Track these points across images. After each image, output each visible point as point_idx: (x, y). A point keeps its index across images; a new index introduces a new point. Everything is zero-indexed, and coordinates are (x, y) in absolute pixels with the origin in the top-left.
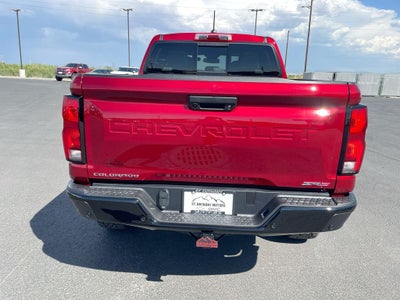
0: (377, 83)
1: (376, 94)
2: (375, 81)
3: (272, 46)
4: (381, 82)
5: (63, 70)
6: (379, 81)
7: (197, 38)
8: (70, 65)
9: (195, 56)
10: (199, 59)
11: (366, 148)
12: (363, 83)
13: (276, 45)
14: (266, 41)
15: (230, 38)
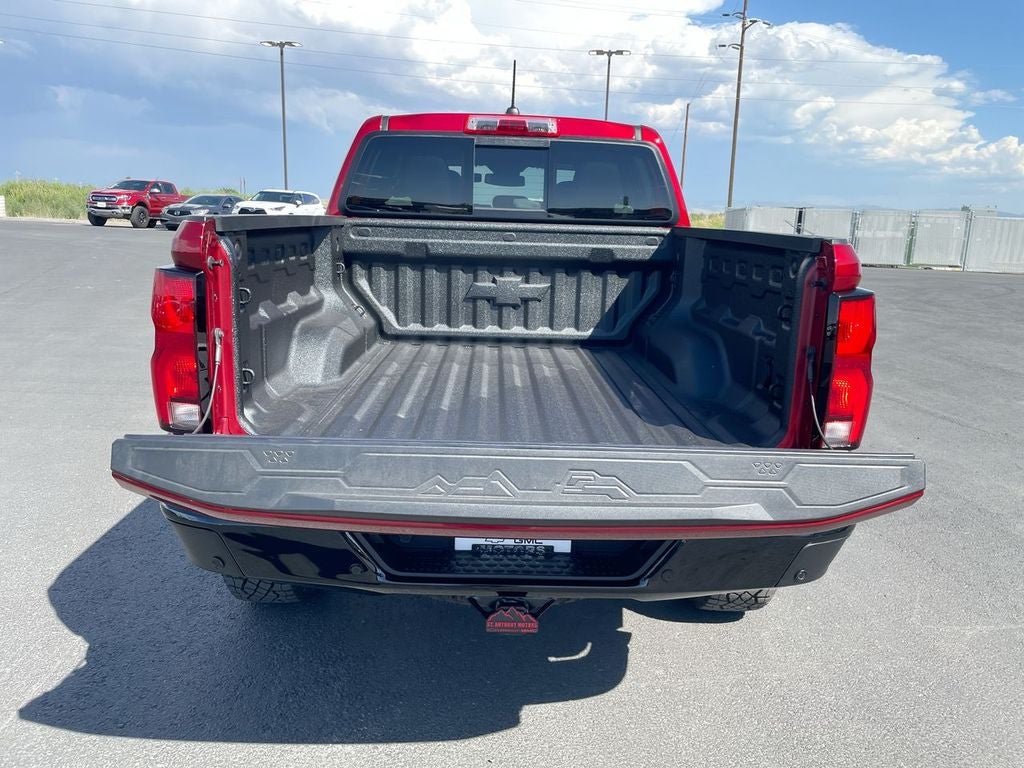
0: (902, 235)
1: (900, 261)
2: (896, 228)
3: (653, 147)
4: (912, 233)
5: (109, 197)
6: (906, 228)
7: (472, 125)
8: (126, 185)
9: (468, 170)
10: (478, 178)
11: (875, 391)
12: (868, 234)
13: (662, 146)
14: (638, 135)
15: (553, 128)
